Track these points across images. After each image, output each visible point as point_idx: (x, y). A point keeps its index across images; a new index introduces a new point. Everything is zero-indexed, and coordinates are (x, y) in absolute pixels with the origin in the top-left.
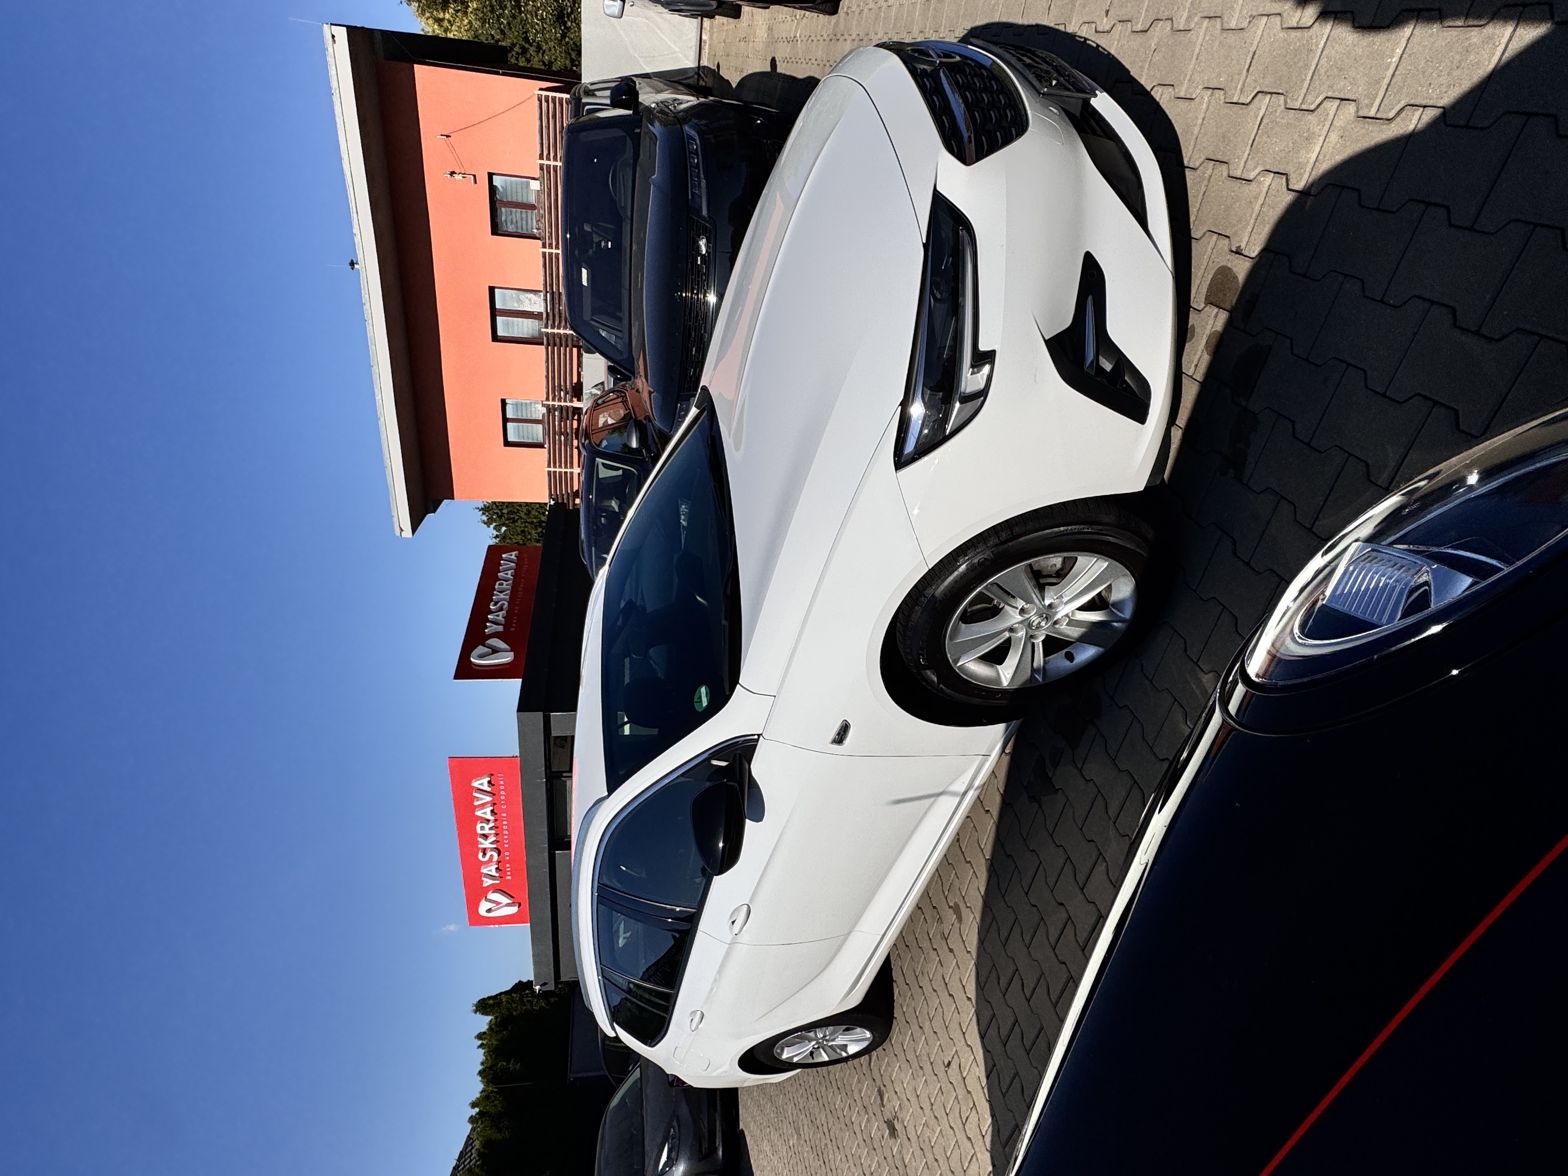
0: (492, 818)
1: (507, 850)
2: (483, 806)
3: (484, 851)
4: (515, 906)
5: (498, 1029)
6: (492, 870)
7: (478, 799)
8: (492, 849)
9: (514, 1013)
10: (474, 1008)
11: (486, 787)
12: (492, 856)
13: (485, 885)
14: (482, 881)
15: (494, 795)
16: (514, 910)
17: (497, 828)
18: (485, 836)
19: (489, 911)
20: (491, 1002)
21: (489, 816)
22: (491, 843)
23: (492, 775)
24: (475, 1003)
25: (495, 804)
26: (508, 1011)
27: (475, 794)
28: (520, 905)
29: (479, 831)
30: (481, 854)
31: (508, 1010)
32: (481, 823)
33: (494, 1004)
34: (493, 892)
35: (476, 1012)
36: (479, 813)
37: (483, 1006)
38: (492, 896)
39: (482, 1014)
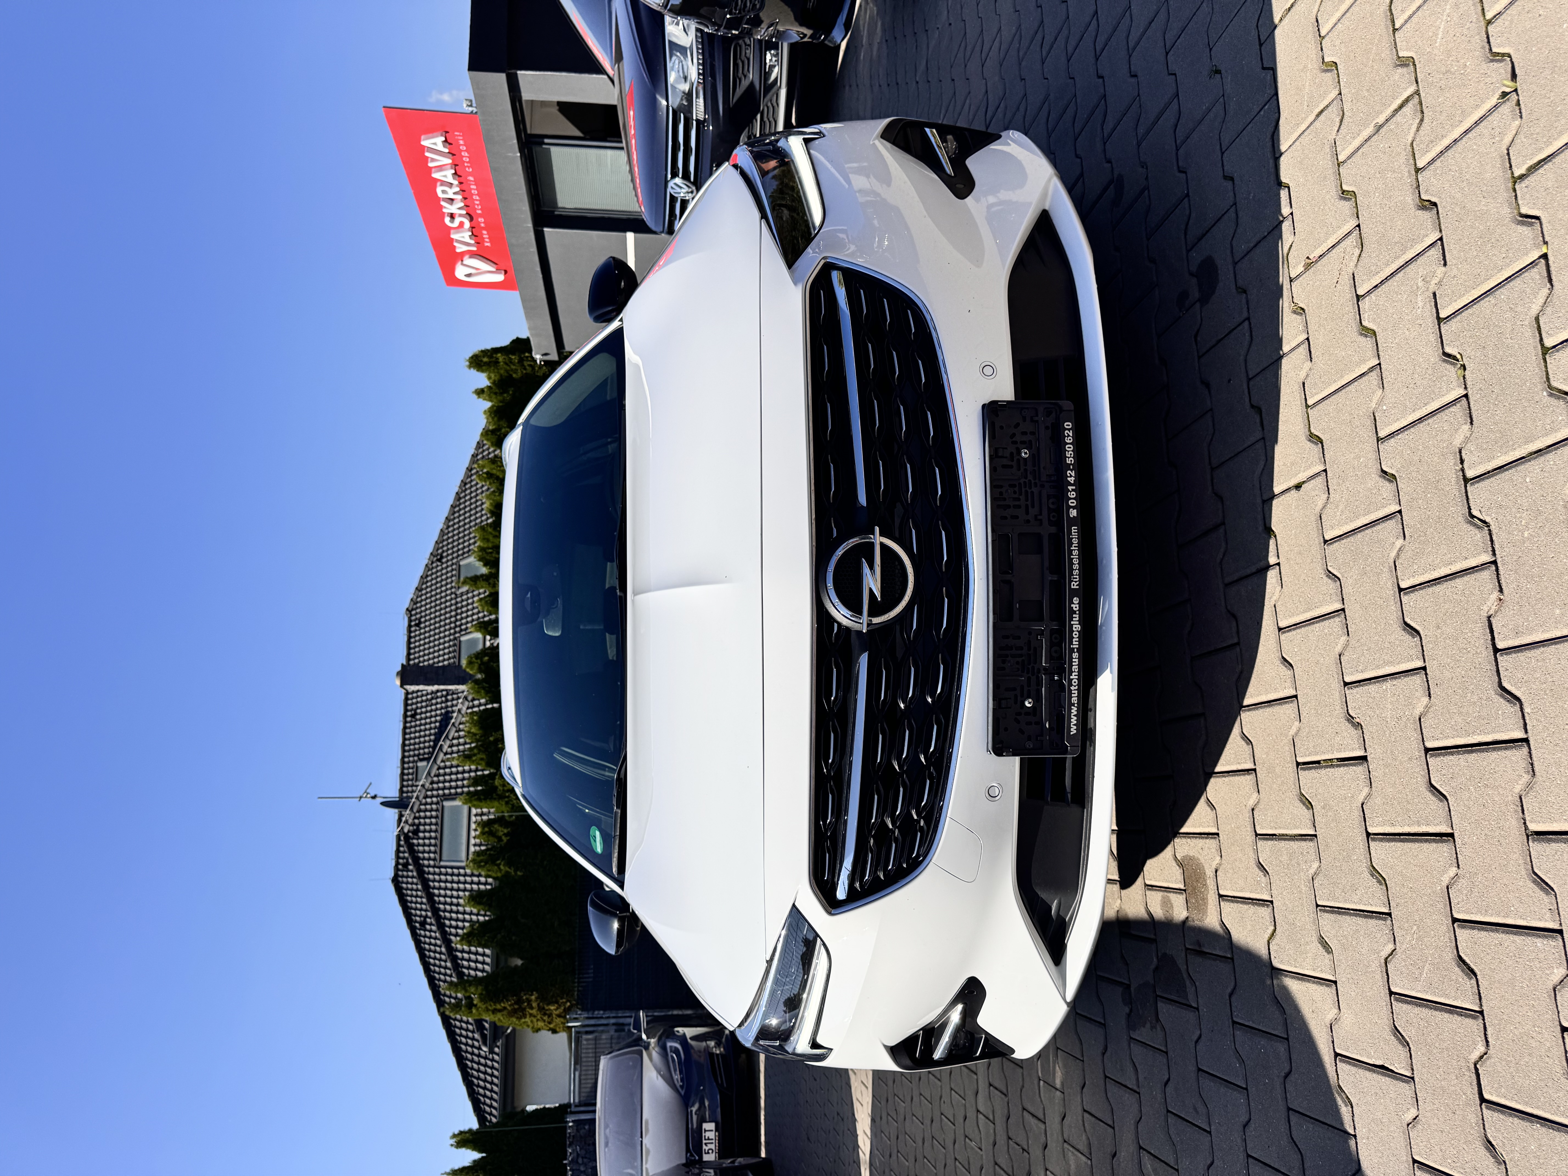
0: (456, 182)
1: (480, 216)
2: (440, 168)
3: (452, 216)
4: (501, 273)
5: (497, 391)
6: (466, 236)
7: (433, 160)
8: (460, 215)
9: (514, 376)
10: (468, 363)
11: (440, 147)
12: (461, 224)
13: (458, 250)
14: (455, 247)
15: (453, 155)
16: (500, 278)
17: (464, 191)
18: (451, 201)
19: (469, 275)
20: (485, 359)
21: (450, 179)
22: (460, 208)
23: (447, 132)
24: (468, 358)
25: (456, 165)
26: (507, 373)
27: (427, 154)
28: (506, 272)
29: (440, 195)
30: (447, 220)
31: (507, 371)
32: (441, 185)
33: (490, 362)
34: (470, 257)
35: (470, 367)
36: (436, 175)
37: (479, 361)
38: (468, 261)
39: (478, 371)
